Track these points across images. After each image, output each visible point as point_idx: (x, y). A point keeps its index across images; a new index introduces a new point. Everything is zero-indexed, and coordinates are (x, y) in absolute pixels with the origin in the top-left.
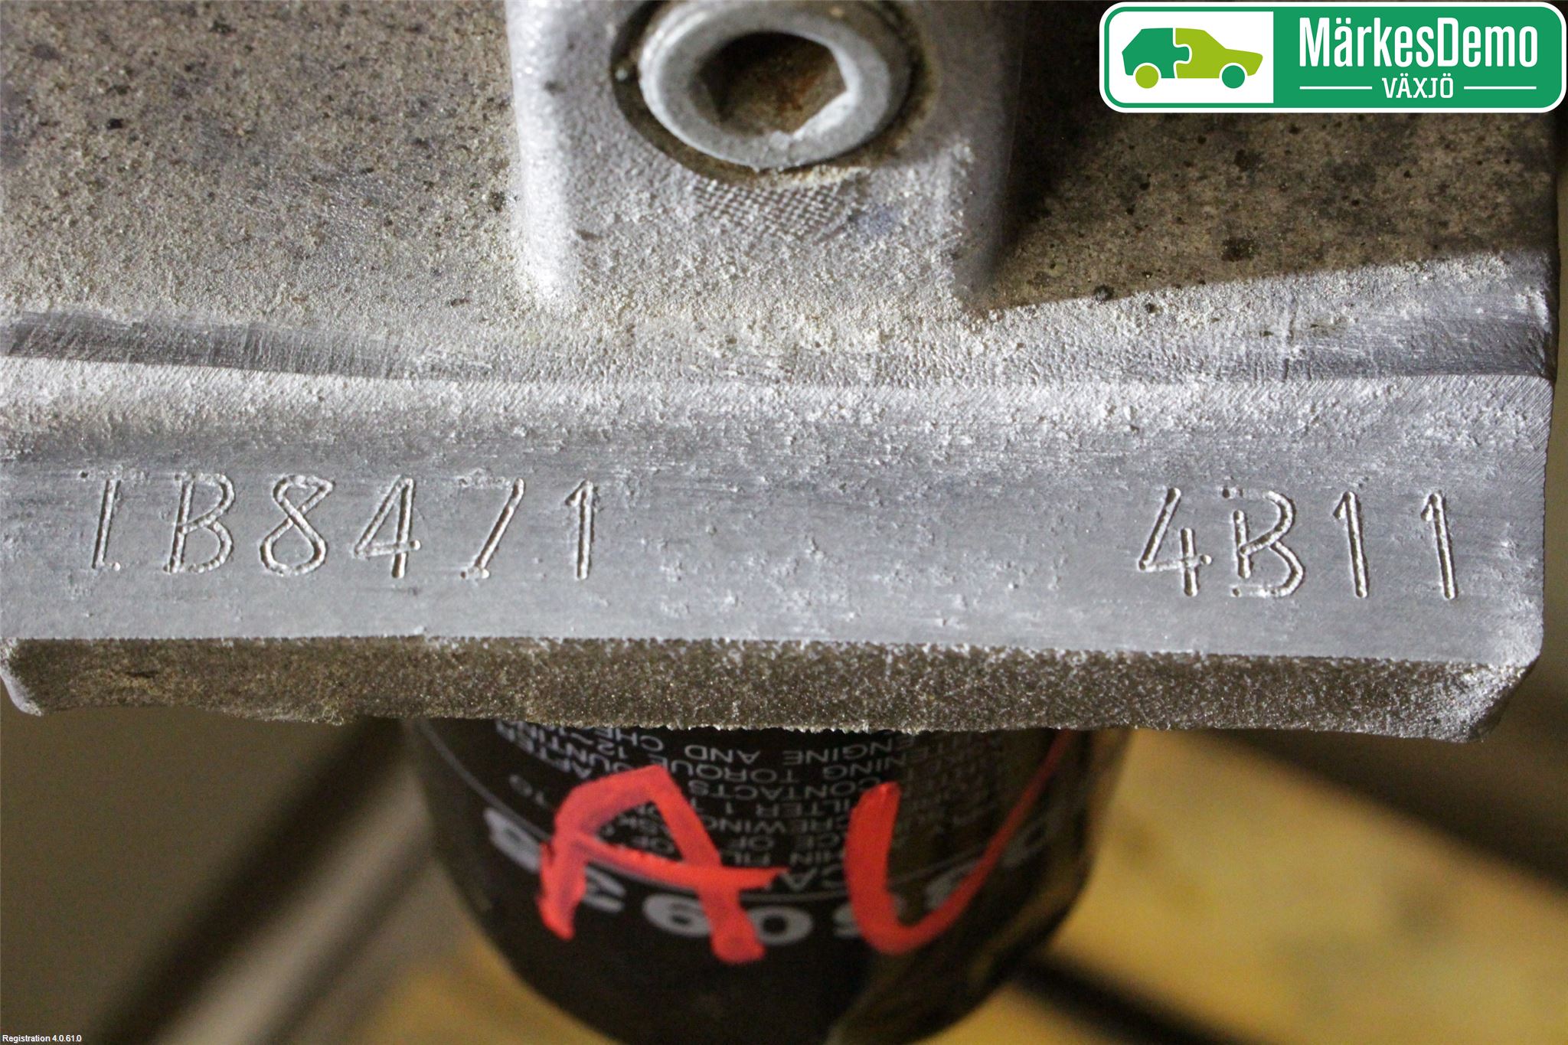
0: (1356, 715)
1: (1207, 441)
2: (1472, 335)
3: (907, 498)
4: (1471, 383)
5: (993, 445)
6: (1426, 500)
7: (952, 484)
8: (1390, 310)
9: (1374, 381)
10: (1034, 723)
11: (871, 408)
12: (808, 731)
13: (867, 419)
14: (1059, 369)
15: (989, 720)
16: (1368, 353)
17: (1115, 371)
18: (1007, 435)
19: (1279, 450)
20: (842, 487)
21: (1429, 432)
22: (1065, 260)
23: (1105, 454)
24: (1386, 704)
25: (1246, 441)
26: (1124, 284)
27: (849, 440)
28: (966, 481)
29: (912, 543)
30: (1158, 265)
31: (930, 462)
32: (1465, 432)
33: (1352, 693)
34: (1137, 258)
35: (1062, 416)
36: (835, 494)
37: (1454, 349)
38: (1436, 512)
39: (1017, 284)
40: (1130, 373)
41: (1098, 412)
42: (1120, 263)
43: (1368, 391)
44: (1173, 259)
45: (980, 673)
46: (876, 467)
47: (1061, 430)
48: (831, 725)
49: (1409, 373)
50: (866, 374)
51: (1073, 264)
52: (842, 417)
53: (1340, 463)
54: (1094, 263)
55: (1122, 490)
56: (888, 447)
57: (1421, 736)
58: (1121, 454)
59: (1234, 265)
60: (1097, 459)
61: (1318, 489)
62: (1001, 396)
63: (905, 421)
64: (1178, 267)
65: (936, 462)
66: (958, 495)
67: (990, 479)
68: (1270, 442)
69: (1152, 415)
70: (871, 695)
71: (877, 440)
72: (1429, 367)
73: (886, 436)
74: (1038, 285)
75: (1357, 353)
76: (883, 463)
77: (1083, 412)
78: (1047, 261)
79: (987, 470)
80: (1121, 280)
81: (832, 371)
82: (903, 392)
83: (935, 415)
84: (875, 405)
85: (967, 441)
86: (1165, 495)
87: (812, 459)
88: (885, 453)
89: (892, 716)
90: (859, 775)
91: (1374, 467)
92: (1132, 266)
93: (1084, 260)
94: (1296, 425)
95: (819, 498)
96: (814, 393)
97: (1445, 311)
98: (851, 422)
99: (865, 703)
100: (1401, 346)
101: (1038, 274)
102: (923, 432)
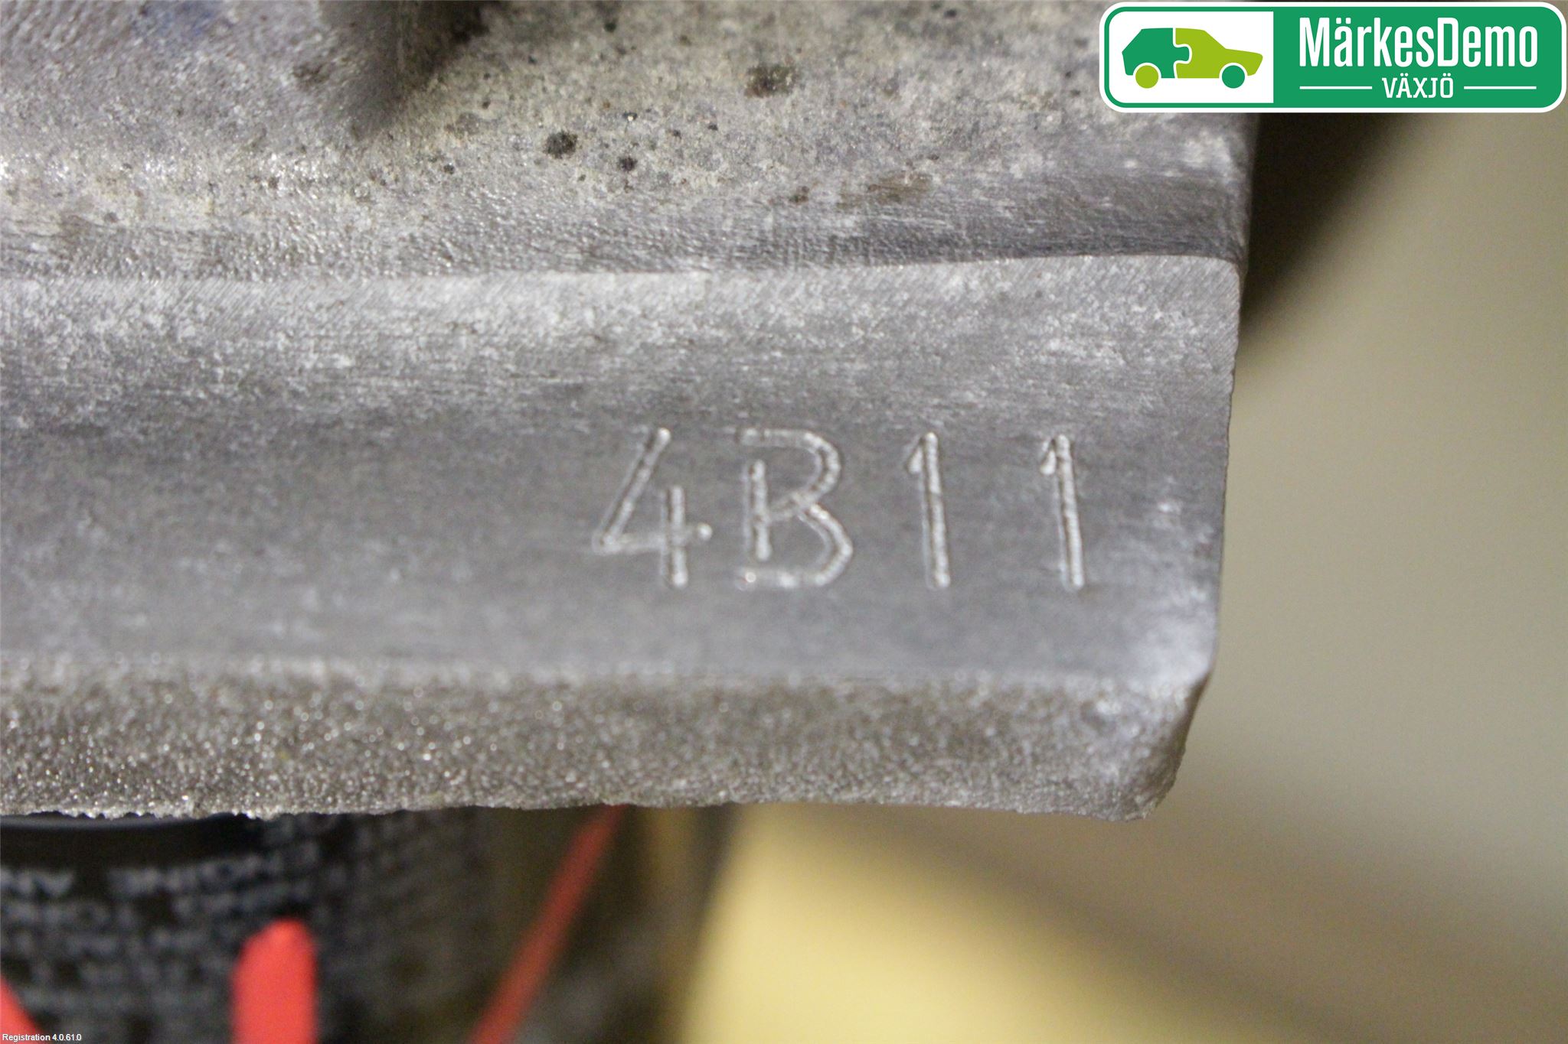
0: (944, 776)
1: (714, 359)
2: (1118, 199)
3: (243, 445)
4: (1114, 269)
5: (383, 367)
6: (1046, 445)
7: (317, 426)
8: (995, 165)
9: (967, 266)
10: (449, 799)
11: (194, 311)
12: (101, 816)
13: (188, 331)
14: (484, 252)
15: (380, 793)
16: (959, 226)
17: (573, 255)
18: (406, 353)
19: (824, 373)
20: (144, 432)
21: (1054, 345)
22: (506, 97)
23: (557, 380)
24: (986, 758)
25: (773, 360)
26: (594, 130)
27: (157, 360)
28: (338, 422)
29: (245, 513)
30: (647, 103)
31: (285, 395)
32: (1109, 343)
33: (931, 738)
34: (617, 94)
35: (489, 322)
36: (134, 441)
37: (1089, 219)
38: (1059, 460)
39: (430, 130)
40: (593, 258)
41: (544, 316)
42: (589, 101)
43: (956, 281)
44: (670, 94)
45: (351, 711)
46: (199, 400)
47: (488, 344)
48: (136, 804)
49: (1021, 254)
50: (186, 260)
51: (517, 102)
52: (147, 326)
53: (917, 391)
54: (550, 101)
55: (580, 434)
56: (220, 371)
57: (1051, 809)
58: (580, 380)
59: (762, 102)
60: (545, 389)
61: (883, 429)
62: (396, 292)
63: (247, 332)
64: (677, 107)
65: (295, 394)
66: (324, 442)
67: (379, 418)
68: (810, 361)
69: (627, 321)
70: (187, 752)
71: (202, 362)
72: (1051, 245)
73: (217, 356)
74: (461, 131)
75: (942, 225)
76: (213, 396)
77: (522, 316)
78: (478, 97)
79: (371, 404)
80: (589, 124)
81: (135, 258)
82: (241, 287)
83: (292, 322)
84: (200, 308)
85: (344, 362)
86: (645, 440)
87: (102, 391)
88: (215, 382)
89: (227, 786)
90: (236, 914)
91: (970, 397)
92: (608, 105)
93: (534, 96)
94: (848, 334)
95: (107, 448)
96: (104, 288)
97: (1077, 166)
98: (162, 333)
99: (181, 766)
100: (1008, 215)
101: (462, 117)
102: (273, 350)
